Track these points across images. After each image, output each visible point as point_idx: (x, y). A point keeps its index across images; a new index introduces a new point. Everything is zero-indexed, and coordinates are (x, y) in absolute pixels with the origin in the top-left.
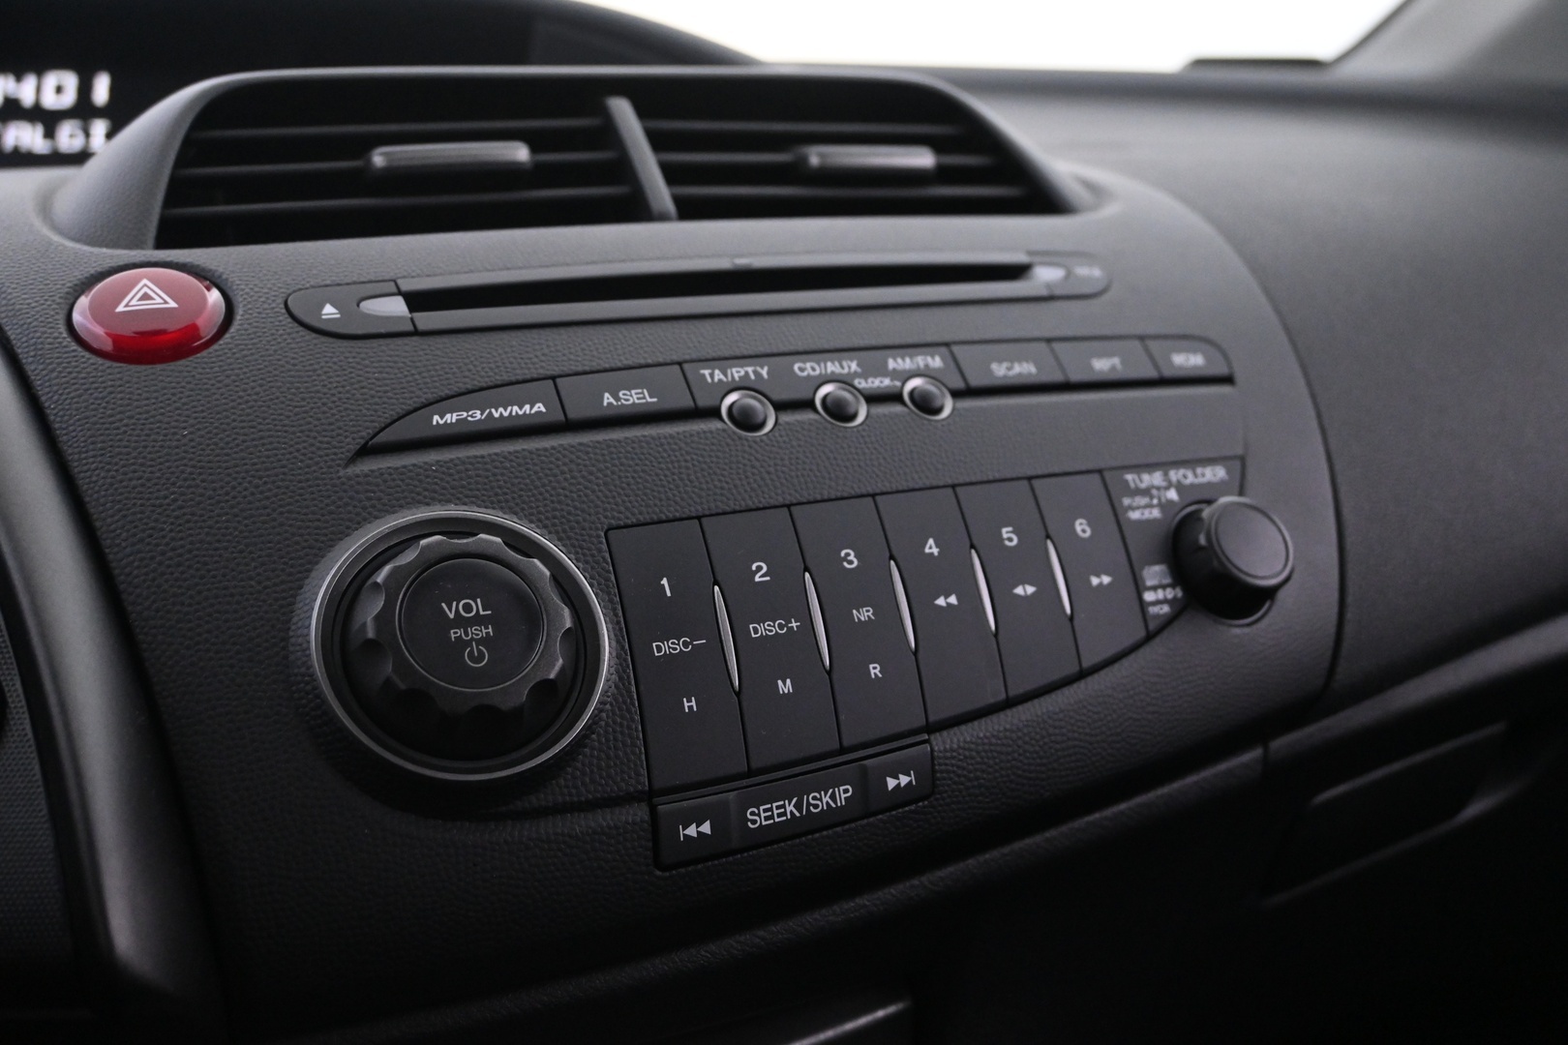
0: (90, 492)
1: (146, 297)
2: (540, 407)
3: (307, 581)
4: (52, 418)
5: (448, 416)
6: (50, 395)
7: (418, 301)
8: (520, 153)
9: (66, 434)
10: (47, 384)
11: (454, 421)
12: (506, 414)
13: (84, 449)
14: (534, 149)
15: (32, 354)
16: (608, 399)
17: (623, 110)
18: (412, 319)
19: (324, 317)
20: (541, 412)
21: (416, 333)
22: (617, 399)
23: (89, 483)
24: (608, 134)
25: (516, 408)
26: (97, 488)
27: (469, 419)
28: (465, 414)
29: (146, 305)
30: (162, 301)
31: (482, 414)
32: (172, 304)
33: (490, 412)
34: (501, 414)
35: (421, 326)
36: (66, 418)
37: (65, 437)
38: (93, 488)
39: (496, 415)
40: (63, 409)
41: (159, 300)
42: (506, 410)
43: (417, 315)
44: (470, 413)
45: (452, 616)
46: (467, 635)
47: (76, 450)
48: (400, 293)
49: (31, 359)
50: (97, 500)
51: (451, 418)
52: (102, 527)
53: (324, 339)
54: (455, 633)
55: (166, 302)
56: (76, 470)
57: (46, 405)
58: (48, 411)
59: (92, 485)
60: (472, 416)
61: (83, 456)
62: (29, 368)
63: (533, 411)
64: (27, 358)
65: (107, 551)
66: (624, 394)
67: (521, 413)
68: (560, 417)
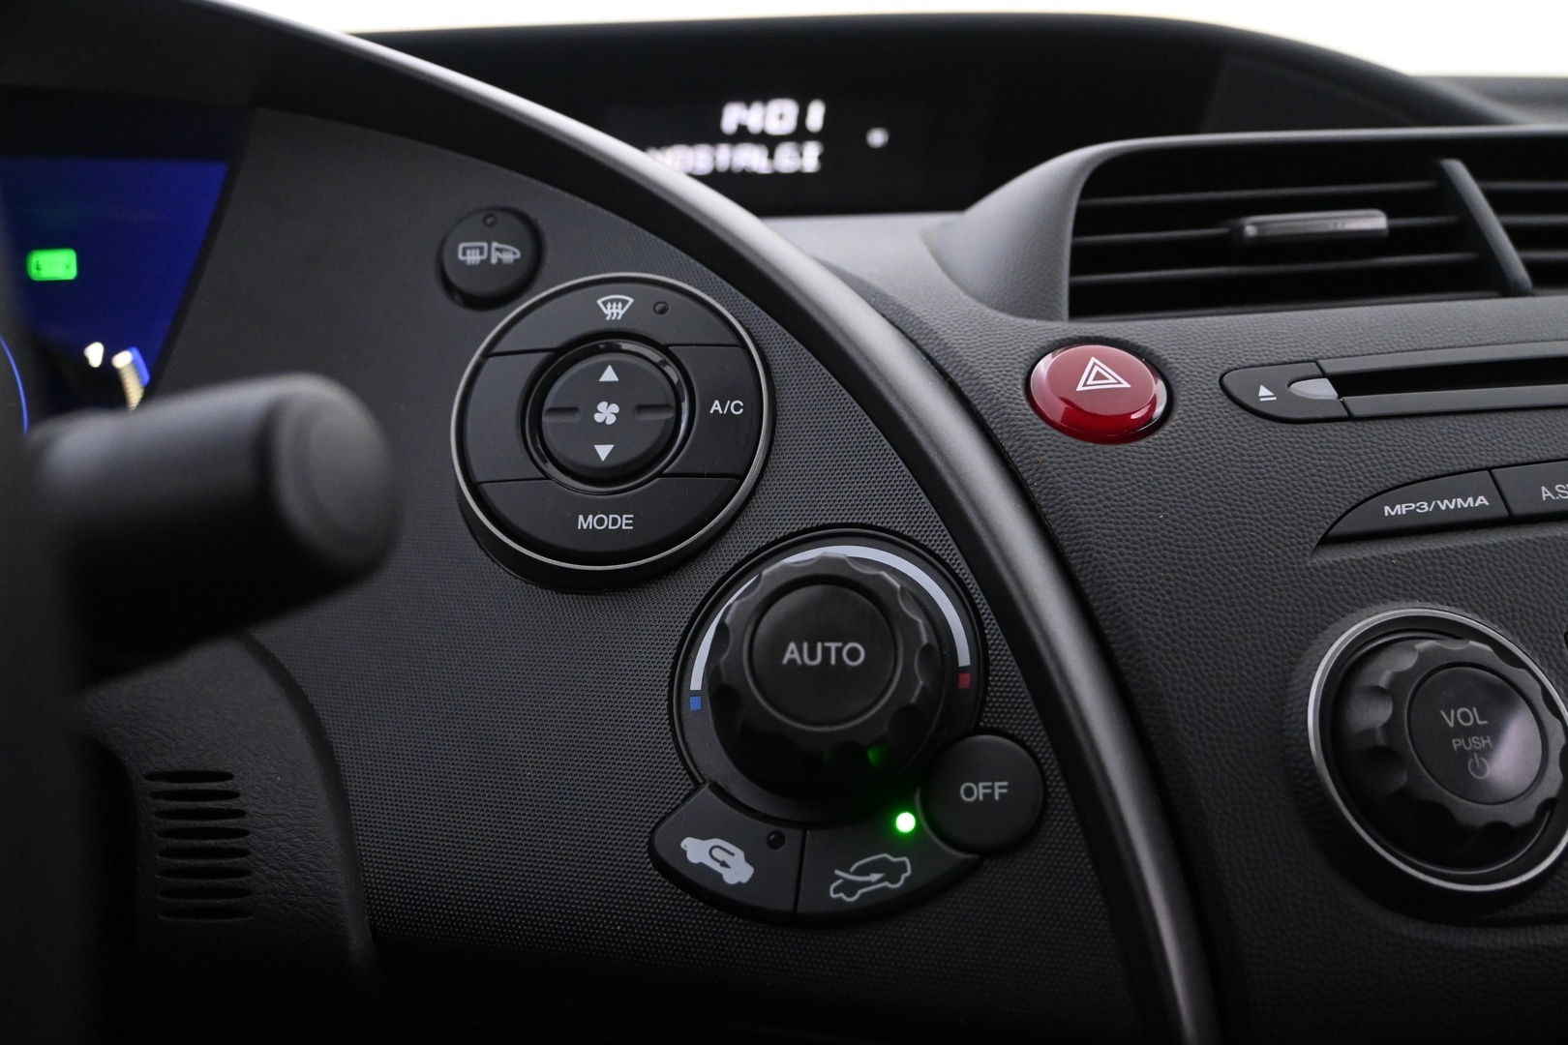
0: (1083, 572)
1: (1099, 376)
2: (1482, 500)
3: (1295, 673)
4: (1036, 495)
5: (1398, 507)
6: (1031, 472)
7: (1346, 384)
8: (1375, 221)
9: (1053, 513)
10: (1026, 461)
11: (1404, 512)
12: (1452, 507)
13: (1073, 530)
14: (1390, 216)
15: (1006, 429)
16: (1545, 493)
17: (1458, 169)
18: (1343, 403)
19: (1262, 399)
20: (1484, 504)
21: (1351, 418)
22: (1556, 494)
23: (1082, 563)
24: (1448, 195)
25: (1459, 500)
26: (1090, 569)
27: (1418, 510)
28: (1413, 506)
29: (1101, 385)
30: (1114, 381)
31: (1429, 506)
32: (1125, 385)
33: (1437, 504)
34: (1447, 506)
35: (1357, 411)
36: (1051, 496)
37: (1052, 516)
38: (1086, 568)
39: (1443, 508)
40: (1046, 487)
41: (1112, 380)
42: (1451, 503)
43: (1347, 399)
44: (1418, 505)
45: (1451, 724)
46: (1468, 745)
47: (1066, 529)
48: (1324, 375)
49: (1005, 436)
50: (1091, 580)
51: (1401, 509)
52: (1099, 608)
53: (1267, 423)
54: (1457, 743)
55: (1119, 383)
56: (1067, 549)
57: (1029, 482)
58: (1032, 489)
59: (1085, 565)
60: (1419, 508)
61: (1072, 536)
62: (1007, 444)
63: (1477, 505)
64: (1001, 433)
65: (1107, 632)
66: (1561, 488)
67: (1466, 506)
68: (1502, 512)
